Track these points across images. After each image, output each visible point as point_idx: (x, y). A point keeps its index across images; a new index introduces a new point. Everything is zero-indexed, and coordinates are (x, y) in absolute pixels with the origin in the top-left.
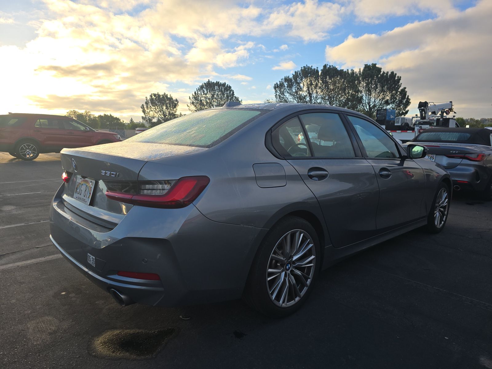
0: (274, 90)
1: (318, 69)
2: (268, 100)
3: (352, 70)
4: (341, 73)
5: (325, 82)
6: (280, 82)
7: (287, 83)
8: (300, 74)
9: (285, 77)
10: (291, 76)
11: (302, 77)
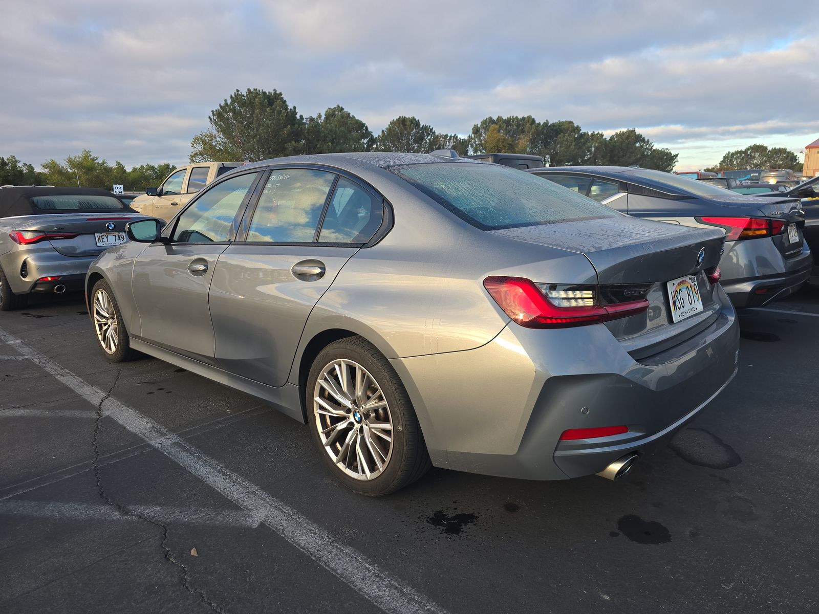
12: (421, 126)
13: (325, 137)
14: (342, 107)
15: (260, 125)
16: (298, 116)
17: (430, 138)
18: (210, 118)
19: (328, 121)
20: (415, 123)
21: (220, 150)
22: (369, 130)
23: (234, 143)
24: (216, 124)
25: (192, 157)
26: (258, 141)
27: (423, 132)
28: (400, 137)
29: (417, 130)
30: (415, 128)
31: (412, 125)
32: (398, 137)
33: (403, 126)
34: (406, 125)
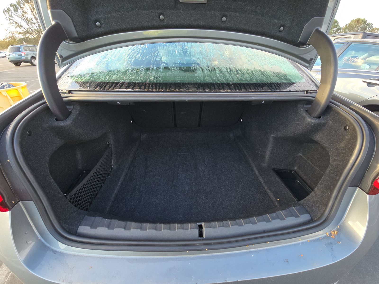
0: (3, 15)
6: (7, 7)
9: (10, 3)
10: (15, 3)
12: (367, 23)
17: (370, 29)
20: (364, 21)
27: (367, 26)
28: (354, 28)
29: (364, 25)
30: (363, 24)
31: (362, 22)
32: (353, 28)
33: (358, 22)
34: (359, 22)
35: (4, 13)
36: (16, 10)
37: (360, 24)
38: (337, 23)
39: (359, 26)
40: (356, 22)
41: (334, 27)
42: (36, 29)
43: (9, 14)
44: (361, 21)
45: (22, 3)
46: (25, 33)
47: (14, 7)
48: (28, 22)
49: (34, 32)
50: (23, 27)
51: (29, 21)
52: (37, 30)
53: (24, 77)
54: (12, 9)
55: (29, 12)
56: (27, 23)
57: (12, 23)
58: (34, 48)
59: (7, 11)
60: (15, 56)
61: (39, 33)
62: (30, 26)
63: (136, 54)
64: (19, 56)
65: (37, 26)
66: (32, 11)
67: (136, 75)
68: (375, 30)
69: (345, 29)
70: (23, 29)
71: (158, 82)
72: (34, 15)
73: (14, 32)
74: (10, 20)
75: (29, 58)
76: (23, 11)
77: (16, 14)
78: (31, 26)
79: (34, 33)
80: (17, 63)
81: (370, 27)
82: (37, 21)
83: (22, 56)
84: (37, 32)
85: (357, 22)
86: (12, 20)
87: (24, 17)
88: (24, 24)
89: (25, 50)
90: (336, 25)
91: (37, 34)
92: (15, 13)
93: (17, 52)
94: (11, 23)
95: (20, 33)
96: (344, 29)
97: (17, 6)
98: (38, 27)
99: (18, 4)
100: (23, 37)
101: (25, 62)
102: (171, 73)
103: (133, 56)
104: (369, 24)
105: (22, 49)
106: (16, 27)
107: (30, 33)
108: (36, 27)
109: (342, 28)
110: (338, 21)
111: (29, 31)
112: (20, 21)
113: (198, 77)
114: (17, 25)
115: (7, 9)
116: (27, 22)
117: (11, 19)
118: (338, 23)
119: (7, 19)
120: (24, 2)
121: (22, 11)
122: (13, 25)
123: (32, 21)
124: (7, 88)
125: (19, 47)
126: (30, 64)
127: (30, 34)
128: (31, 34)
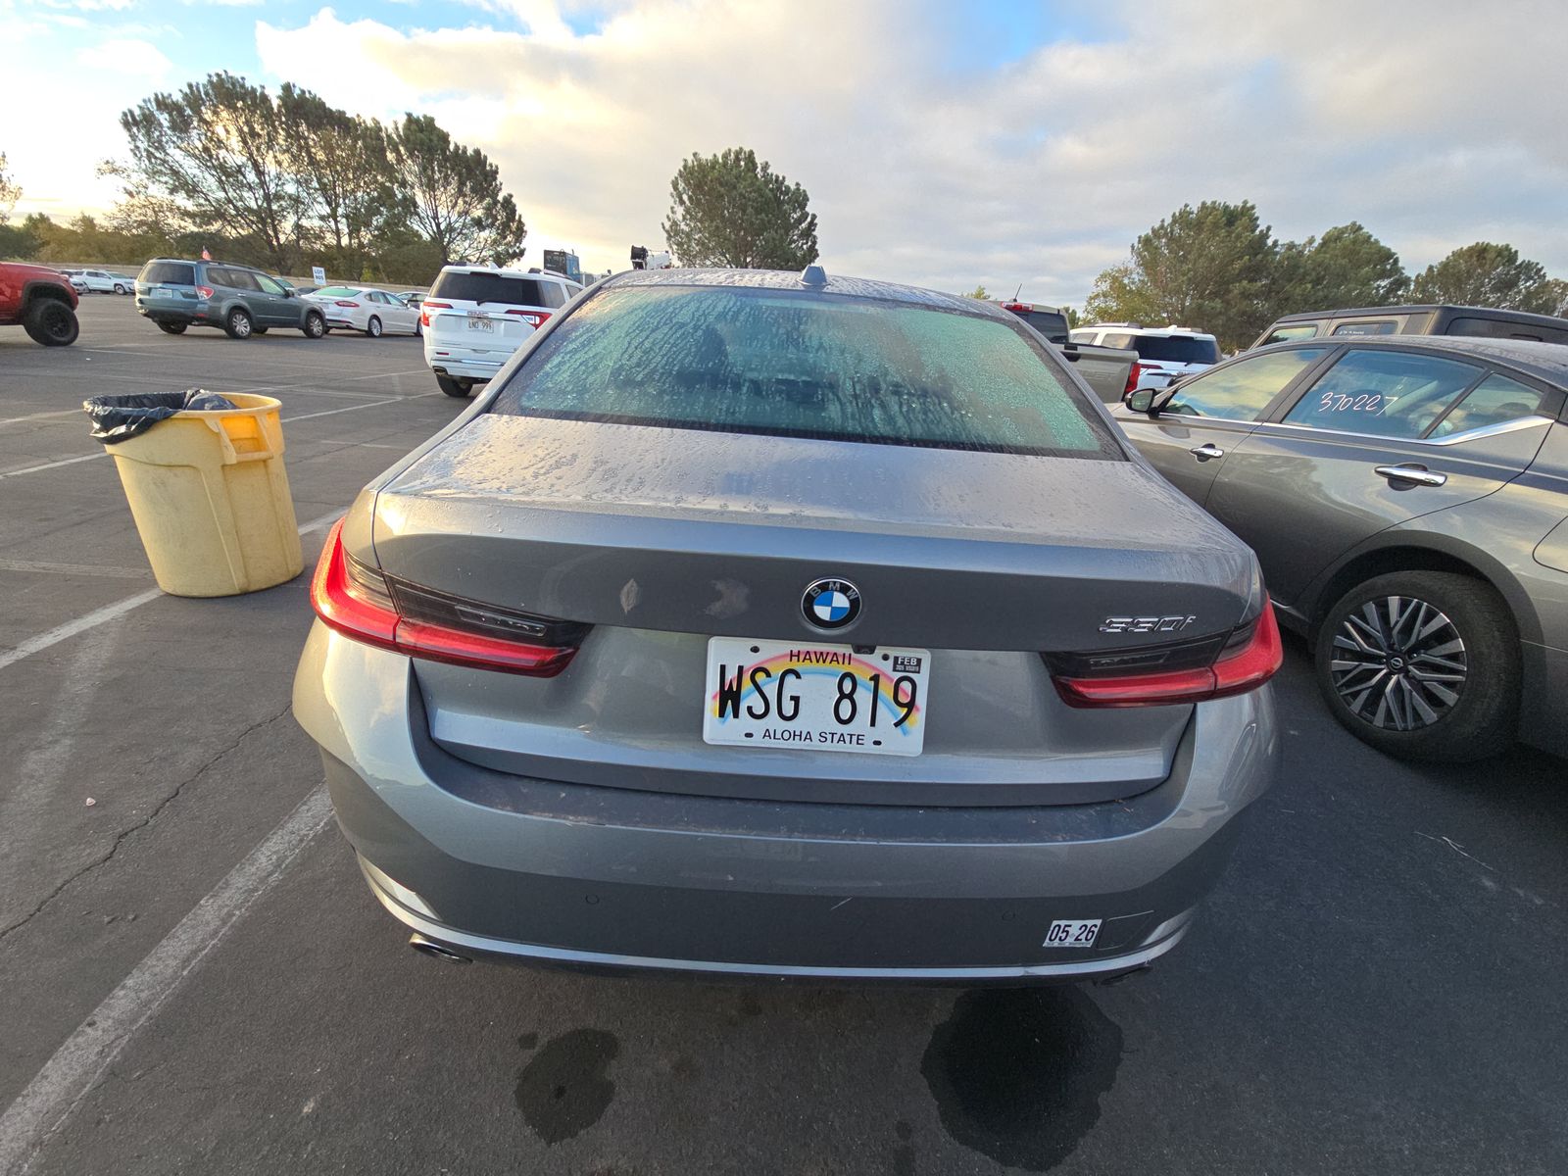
0: (125, 134)
1: (266, 92)
2: (111, 161)
3: (374, 119)
4: (341, 122)
5: (294, 137)
6: (140, 107)
7: (166, 116)
8: (207, 94)
9: (156, 95)
10: (177, 97)
11: (216, 106)
12: (1518, 263)
13: (1305, 274)
14: (1360, 226)
15: (1200, 256)
16: (1270, 242)
17: (1530, 286)
18: (1133, 247)
19: (1324, 249)
20: (1507, 255)
21: (1131, 291)
22: (1400, 264)
23: (1154, 282)
24: (1139, 254)
25: (1091, 298)
26: (1189, 279)
27: (1520, 272)
28: (1464, 279)
29: (1506, 269)
30: (1504, 265)
31: (1499, 259)
32: (1459, 280)
33: (1478, 260)
34: (1484, 258)
35: (129, 130)
36: (181, 126)
37: (1491, 265)
38: (1391, 261)
39: (1487, 274)
40: (1471, 256)
41: (1382, 275)
42: (255, 207)
43: (149, 135)
44: (1491, 255)
45: (207, 104)
46: (205, 218)
47: (175, 113)
48: (224, 178)
49: (242, 218)
50: (202, 192)
51: (228, 176)
52: (256, 213)
53: (205, 377)
54: (164, 118)
55: (234, 141)
56: (220, 181)
57: (157, 172)
58: (247, 278)
59: (141, 121)
60: (170, 295)
61: (264, 224)
62: (231, 194)
63: (682, 355)
64: (184, 299)
65: (257, 196)
66: (245, 142)
67: (684, 405)
68: (1555, 290)
69: (1427, 283)
70: (202, 201)
71: (737, 423)
72: (251, 155)
73: (162, 207)
74: (153, 160)
75: (224, 312)
76: (209, 134)
77: (179, 143)
78: (235, 195)
79: (243, 221)
80: (172, 322)
81: (1532, 278)
82: (260, 179)
83: (196, 301)
84: (254, 219)
85: (1475, 259)
86: (159, 161)
87: (211, 156)
88: (209, 182)
89: (214, 281)
90: (1388, 267)
91: (254, 226)
92: (175, 139)
93: (182, 284)
94: (155, 173)
95: (186, 214)
96: (1423, 283)
97: (188, 111)
98: (260, 202)
99: (189, 105)
100: (195, 229)
101: (204, 322)
102: (767, 407)
103: (674, 360)
104: (1529, 264)
105: (202, 275)
106: (172, 191)
107: (226, 219)
108: (256, 199)
109: (1413, 278)
110: (1395, 254)
111: (226, 210)
112: (190, 167)
113: (830, 418)
114: (180, 183)
115: (144, 115)
116: (220, 178)
117: (156, 158)
118: (1396, 261)
119: (139, 155)
120: (215, 101)
121: (206, 135)
122: (164, 179)
123: (241, 178)
124: (212, 409)
125: (190, 268)
126: (223, 332)
127: (229, 221)
128: (230, 224)
